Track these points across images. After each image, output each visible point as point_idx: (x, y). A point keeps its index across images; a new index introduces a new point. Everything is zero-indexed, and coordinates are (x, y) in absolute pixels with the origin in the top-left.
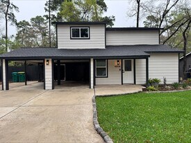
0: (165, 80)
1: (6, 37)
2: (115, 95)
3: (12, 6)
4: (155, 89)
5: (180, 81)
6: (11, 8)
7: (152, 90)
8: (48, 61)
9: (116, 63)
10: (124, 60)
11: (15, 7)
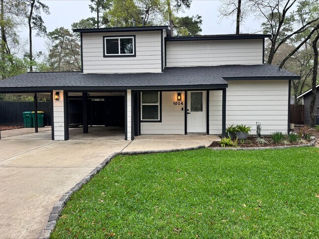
0: (259, 129)
1: (30, 56)
2: (152, 153)
3: (38, 5)
4: (232, 142)
5: (289, 130)
6: (38, 8)
7: (227, 145)
8: (57, 94)
9: (175, 97)
10: (189, 93)
11: (44, 6)
